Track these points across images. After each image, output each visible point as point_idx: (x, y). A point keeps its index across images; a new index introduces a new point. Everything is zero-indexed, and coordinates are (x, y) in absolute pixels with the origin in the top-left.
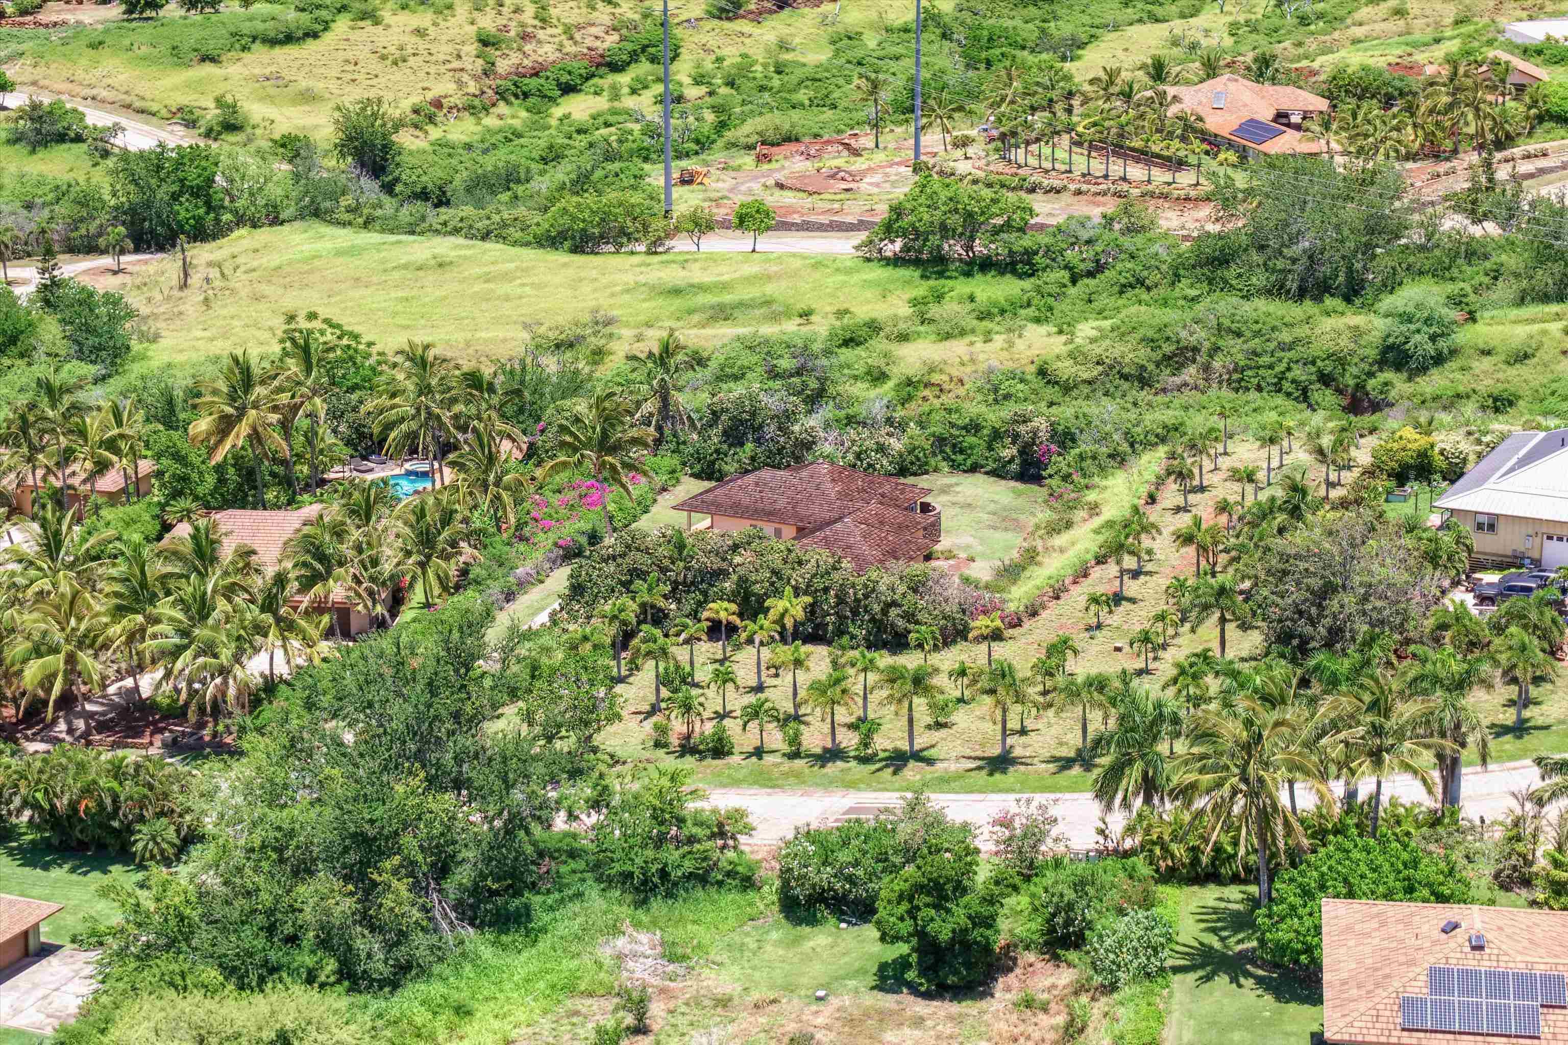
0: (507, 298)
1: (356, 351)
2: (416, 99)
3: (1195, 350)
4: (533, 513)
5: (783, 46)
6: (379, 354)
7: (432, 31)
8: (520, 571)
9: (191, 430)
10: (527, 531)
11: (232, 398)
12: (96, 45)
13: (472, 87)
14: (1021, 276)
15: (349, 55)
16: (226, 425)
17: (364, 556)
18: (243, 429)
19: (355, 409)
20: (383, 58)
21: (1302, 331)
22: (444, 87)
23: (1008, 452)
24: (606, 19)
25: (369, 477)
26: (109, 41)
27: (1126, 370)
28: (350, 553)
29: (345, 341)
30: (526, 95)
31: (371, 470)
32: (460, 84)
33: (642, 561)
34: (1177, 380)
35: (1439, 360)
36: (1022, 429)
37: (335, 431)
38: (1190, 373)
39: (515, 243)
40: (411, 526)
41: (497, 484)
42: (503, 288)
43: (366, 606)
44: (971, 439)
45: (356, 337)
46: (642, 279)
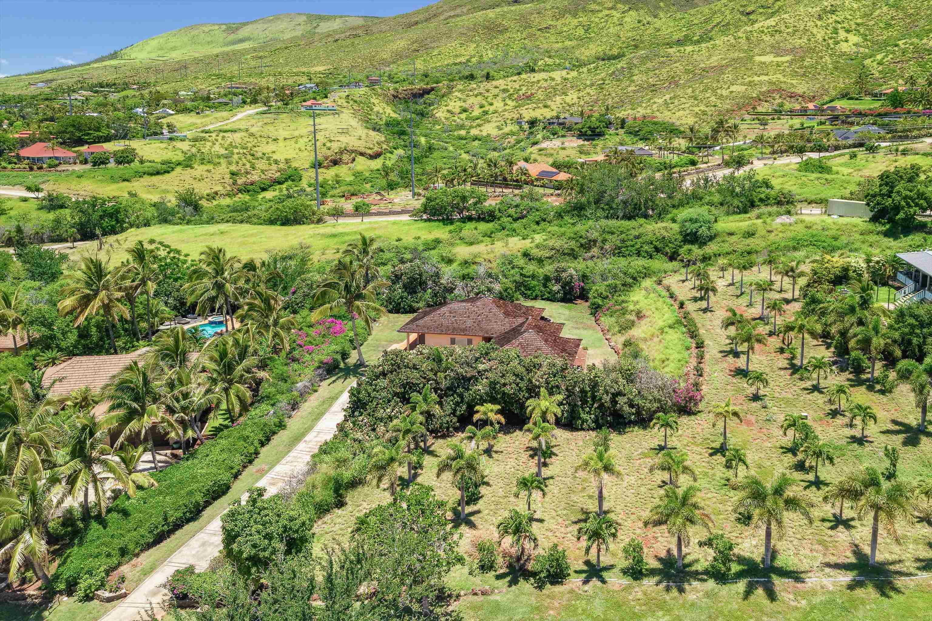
0: (254, 243)
1: (179, 259)
2: (208, 191)
3: (595, 241)
4: (298, 342)
5: (337, 176)
6: (192, 261)
7: (213, 171)
8: (299, 385)
9: (60, 306)
10: (296, 353)
11: (88, 285)
12: (79, 177)
13: (229, 188)
14: (488, 221)
15: (182, 178)
16: (86, 301)
17: (176, 392)
18: (96, 304)
19: (178, 290)
20: (195, 179)
21: (641, 230)
22: (218, 188)
23: (556, 288)
24: (276, 169)
25: (186, 327)
26: (86, 175)
27: (566, 251)
28: (164, 390)
29: (172, 255)
30: (248, 191)
31: (188, 323)
32: (224, 187)
33: (414, 376)
34: (589, 254)
35: (711, 238)
36: (564, 275)
37: (166, 303)
38: (595, 251)
39: (255, 224)
40: (216, 361)
41: (276, 323)
42: (253, 239)
43: (177, 434)
44: (534, 283)
45: (178, 252)
46: (317, 232)
